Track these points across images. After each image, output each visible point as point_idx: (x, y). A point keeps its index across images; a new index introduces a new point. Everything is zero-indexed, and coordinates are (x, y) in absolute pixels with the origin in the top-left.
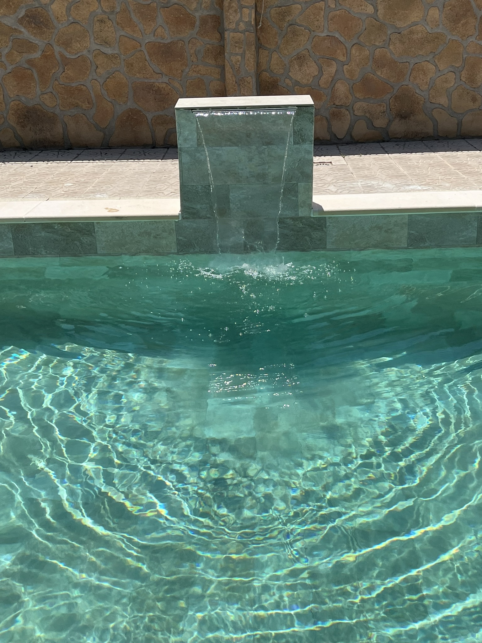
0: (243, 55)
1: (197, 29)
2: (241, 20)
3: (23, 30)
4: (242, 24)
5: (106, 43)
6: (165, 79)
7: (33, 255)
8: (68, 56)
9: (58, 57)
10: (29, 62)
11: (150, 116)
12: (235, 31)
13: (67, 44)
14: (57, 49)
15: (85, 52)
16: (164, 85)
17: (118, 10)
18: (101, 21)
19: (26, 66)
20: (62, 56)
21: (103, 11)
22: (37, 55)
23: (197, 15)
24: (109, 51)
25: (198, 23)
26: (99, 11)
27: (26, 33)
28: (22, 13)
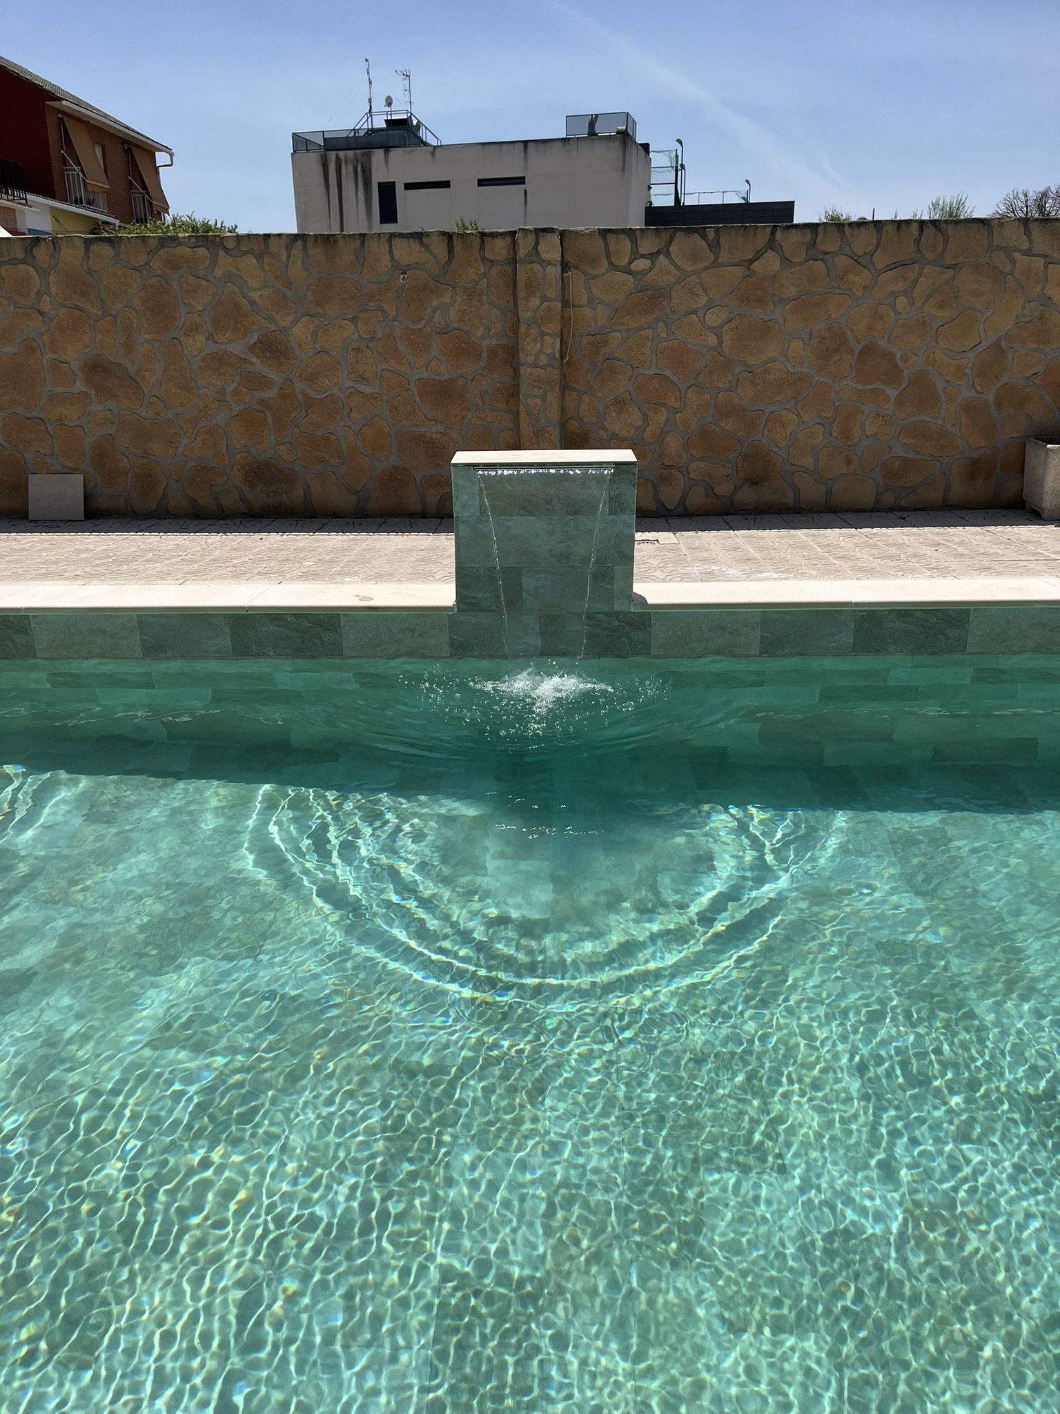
0: (543, 398)
1: (483, 363)
2: (541, 352)
3: (254, 360)
4: (542, 357)
5: (363, 379)
6: (440, 428)
7: (258, 655)
8: (313, 394)
9: (300, 397)
10: (262, 402)
11: (419, 476)
12: (534, 365)
13: (312, 380)
14: (298, 386)
15: (335, 391)
16: (439, 436)
17: (380, 335)
18: (358, 350)
19: (257, 407)
20: (305, 395)
21: (361, 337)
22: (271, 394)
23: (485, 344)
24: (367, 389)
25: (484, 356)
26: (356, 337)
27: (258, 365)
28: (254, 339)
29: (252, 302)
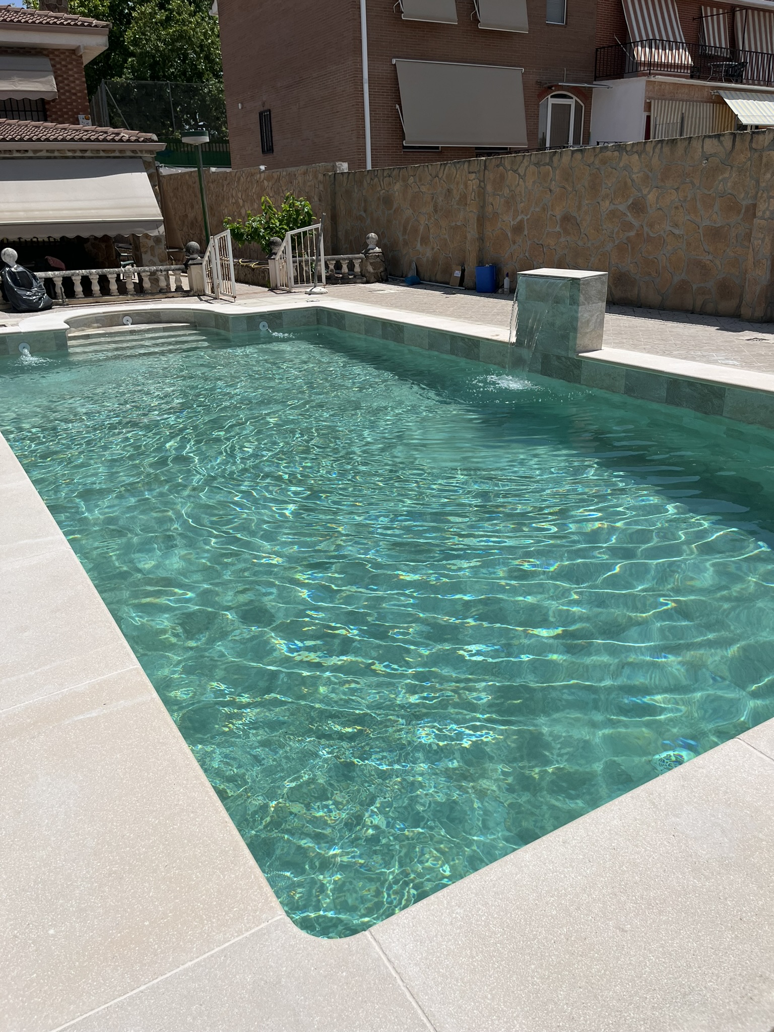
0: (763, 240)
1: (741, 216)
2: (767, 209)
3: (629, 214)
4: (768, 213)
5: (676, 225)
6: (710, 257)
8: (652, 235)
9: (645, 235)
10: (628, 238)
11: (695, 287)
12: (762, 218)
13: (651, 226)
14: (646, 229)
15: (662, 233)
16: (708, 262)
17: (688, 199)
18: (677, 208)
19: (625, 241)
20: (648, 234)
21: (679, 200)
22: (632, 233)
23: (744, 203)
24: (677, 232)
25: (743, 211)
26: (677, 200)
27: (630, 217)
28: (630, 201)
29: (633, 181)
